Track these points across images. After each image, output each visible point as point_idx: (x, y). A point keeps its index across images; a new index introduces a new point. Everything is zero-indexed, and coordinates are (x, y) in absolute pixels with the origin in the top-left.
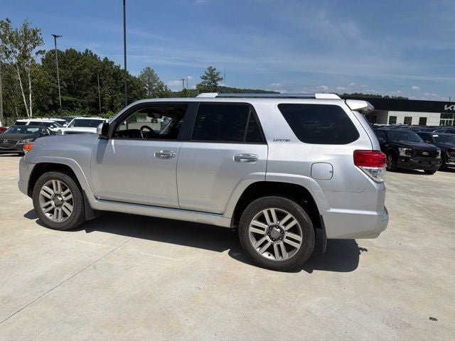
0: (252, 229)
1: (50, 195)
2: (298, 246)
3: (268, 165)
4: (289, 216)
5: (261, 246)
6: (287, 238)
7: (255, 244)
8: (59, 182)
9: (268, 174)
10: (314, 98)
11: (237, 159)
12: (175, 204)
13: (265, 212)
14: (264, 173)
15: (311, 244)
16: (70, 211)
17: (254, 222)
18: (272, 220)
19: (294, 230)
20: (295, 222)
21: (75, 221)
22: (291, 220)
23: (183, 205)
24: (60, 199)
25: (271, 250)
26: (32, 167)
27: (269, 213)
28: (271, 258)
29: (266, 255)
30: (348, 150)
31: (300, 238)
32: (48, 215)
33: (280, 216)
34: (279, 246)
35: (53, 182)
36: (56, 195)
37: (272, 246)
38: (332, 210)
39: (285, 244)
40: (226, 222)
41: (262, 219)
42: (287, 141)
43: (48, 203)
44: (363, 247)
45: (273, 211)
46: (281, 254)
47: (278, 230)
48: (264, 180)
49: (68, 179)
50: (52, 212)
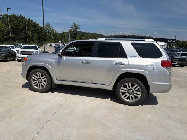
0: (121, 91)
1: (36, 79)
2: (139, 96)
3: (128, 66)
4: (136, 85)
5: (125, 97)
6: (135, 93)
7: (123, 96)
8: (40, 73)
9: (129, 70)
11: (116, 64)
12: (90, 82)
13: (127, 84)
14: (127, 69)
15: (145, 96)
16: (45, 85)
17: (122, 88)
18: (129, 87)
19: (138, 90)
21: (47, 89)
22: (137, 87)
23: (93, 82)
24: (41, 80)
25: (128, 98)
26: (28, 67)
27: (128, 84)
28: (129, 101)
29: (127, 100)
30: (159, 60)
31: (140, 93)
32: (35, 87)
33: (133, 85)
34: (132, 96)
35: (38, 73)
36: (39, 78)
37: (129, 96)
38: (153, 83)
39: (134, 96)
40: (111, 88)
41: (125, 87)
42: (135, 57)
43: (35, 82)
44: (157, 96)
45: (130, 83)
46: (132, 99)
47: (132, 91)
48: (127, 72)
49: (45, 72)
50: (37, 85)
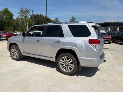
0: (60, 62)
1: (13, 51)
2: (73, 68)
4: (70, 59)
5: (63, 67)
6: (70, 65)
7: (61, 67)
9: (64, 46)
10: (79, 23)
11: (56, 42)
13: (64, 57)
15: (76, 68)
16: (18, 55)
17: (61, 60)
18: (66, 60)
19: (72, 63)
20: (72, 61)
22: (71, 60)
24: (16, 52)
25: (65, 69)
28: (65, 71)
30: (87, 39)
31: (73, 66)
32: (13, 56)
33: (68, 59)
34: (68, 68)
35: (14, 48)
37: (66, 67)
38: (82, 58)
39: (69, 67)
40: (53, 60)
41: (63, 60)
42: (70, 36)
43: (13, 53)
45: (66, 57)
46: (68, 70)
47: (68, 63)
48: (62, 48)
49: (17, 47)
50: (14, 56)
